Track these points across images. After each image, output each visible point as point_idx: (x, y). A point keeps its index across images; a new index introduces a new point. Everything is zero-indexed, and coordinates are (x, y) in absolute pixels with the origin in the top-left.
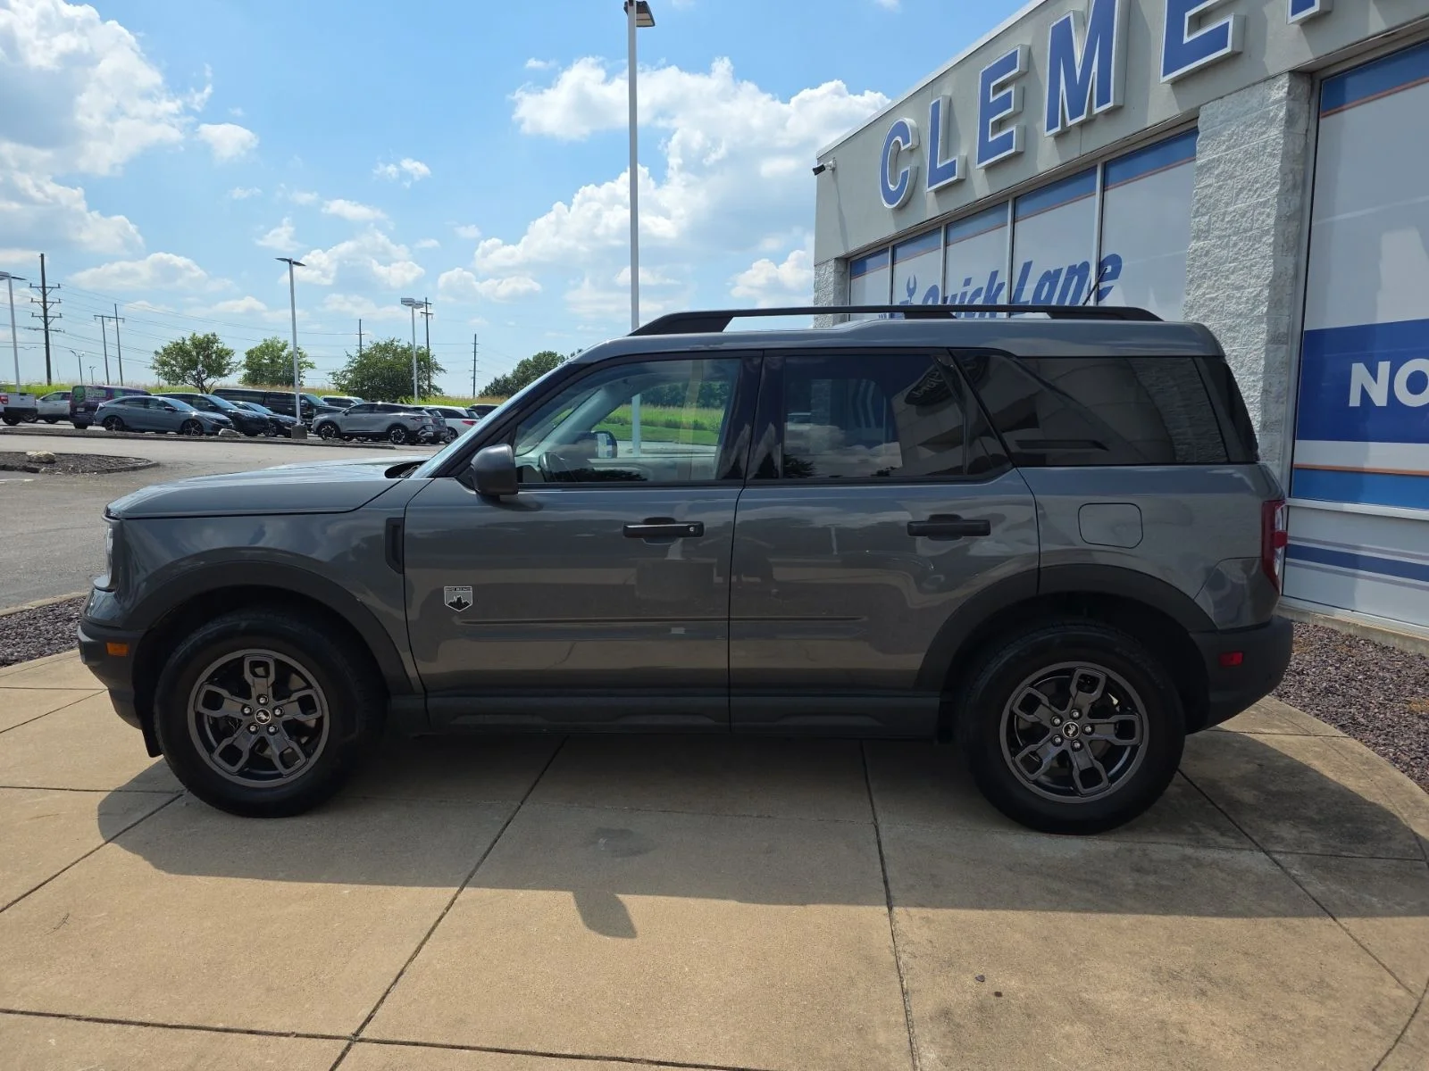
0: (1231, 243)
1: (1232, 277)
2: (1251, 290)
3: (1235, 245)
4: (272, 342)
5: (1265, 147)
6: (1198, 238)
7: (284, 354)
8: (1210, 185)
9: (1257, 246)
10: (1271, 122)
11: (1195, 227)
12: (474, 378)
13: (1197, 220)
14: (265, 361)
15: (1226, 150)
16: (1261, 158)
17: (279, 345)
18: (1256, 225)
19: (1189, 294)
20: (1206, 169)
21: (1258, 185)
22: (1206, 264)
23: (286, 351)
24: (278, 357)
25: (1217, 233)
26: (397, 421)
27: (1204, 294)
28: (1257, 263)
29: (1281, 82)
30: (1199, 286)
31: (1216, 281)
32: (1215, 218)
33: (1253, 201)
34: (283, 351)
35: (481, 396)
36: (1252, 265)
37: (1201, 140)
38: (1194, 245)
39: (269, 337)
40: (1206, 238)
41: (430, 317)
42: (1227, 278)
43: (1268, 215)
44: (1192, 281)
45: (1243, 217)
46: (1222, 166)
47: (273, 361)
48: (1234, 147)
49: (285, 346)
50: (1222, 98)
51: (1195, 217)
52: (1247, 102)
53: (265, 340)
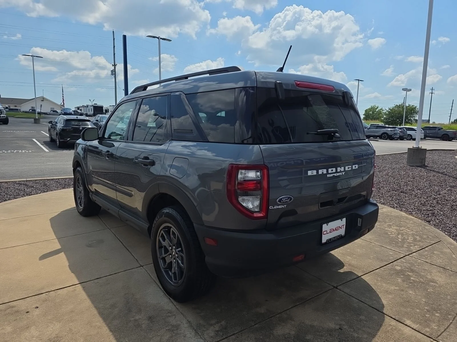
4: (373, 106)
7: (377, 110)
12: (450, 116)
14: (371, 113)
17: (376, 107)
23: (378, 109)
24: (375, 111)
26: (385, 131)
34: (377, 109)
35: (452, 123)
39: (373, 105)
41: (433, 94)
47: (373, 113)
49: (378, 108)
53: (371, 106)
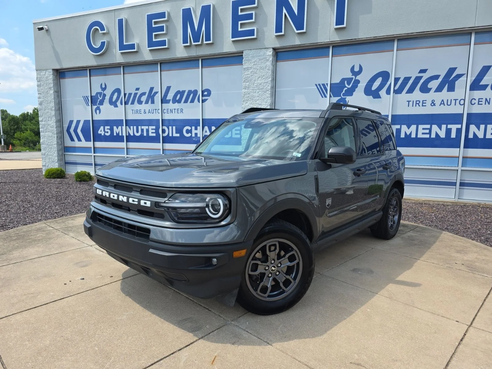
0: (257, 92)
1: (258, 101)
2: (264, 106)
3: (258, 92)
5: (266, 67)
6: (245, 89)
8: (249, 74)
9: (265, 94)
10: (268, 60)
11: (244, 86)
13: (245, 83)
15: (253, 65)
16: (265, 70)
18: (264, 88)
19: (243, 105)
20: (248, 69)
21: (264, 77)
22: (249, 97)
25: (251, 88)
27: (249, 105)
28: (265, 99)
29: (270, 50)
30: (246, 103)
31: (252, 102)
32: (251, 84)
33: (263, 81)
36: (264, 99)
37: (244, 60)
38: (244, 91)
40: (248, 89)
42: (256, 101)
43: (268, 86)
44: (244, 101)
45: (260, 85)
46: (252, 69)
48: (256, 65)
50: (251, 50)
51: (244, 82)
52: (259, 53)
